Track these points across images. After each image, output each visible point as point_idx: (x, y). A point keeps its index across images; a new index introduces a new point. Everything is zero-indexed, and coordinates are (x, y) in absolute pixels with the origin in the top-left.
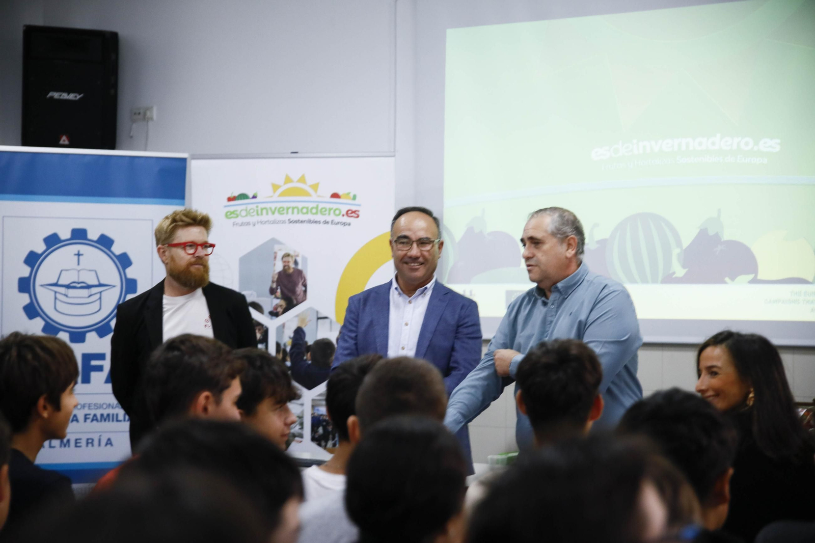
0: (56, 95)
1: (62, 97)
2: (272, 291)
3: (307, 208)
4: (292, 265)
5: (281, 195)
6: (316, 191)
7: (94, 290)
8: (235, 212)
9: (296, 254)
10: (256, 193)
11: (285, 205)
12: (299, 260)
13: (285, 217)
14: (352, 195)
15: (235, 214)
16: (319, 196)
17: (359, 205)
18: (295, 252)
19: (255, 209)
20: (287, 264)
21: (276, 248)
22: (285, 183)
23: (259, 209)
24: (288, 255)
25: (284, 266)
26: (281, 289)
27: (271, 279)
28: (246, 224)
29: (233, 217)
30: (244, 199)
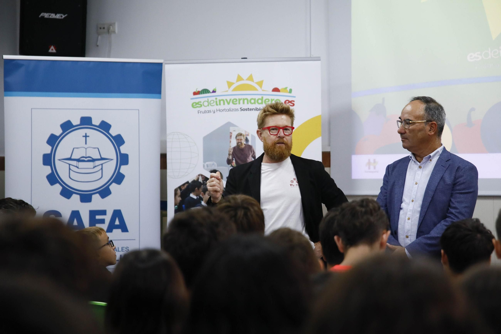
0: (46, 15)
1: (51, 17)
2: (229, 162)
3: (255, 99)
4: (244, 142)
5: (234, 90)
6: (261, 87)
7: (97, 163)
8: (200, 103)
9: (247, 134)
10: (215, 89)
11: (237, 97)
12: (249, 138)
13: (238, 106)
14: (288, 89)
15: (199, 104)
16: (263, 90)
17: (295, 97)
18: (246, 132)
19: (215, 100)
20: (240, 141)
21: (232, 129)
22: (237, 81)
23: (218, 100)
24: (241, 135)
25: (238, 143)
26: (236, 160)
27: (228, 153)
28: (208, 112)
29: (197, 107)
30: (206, 93)
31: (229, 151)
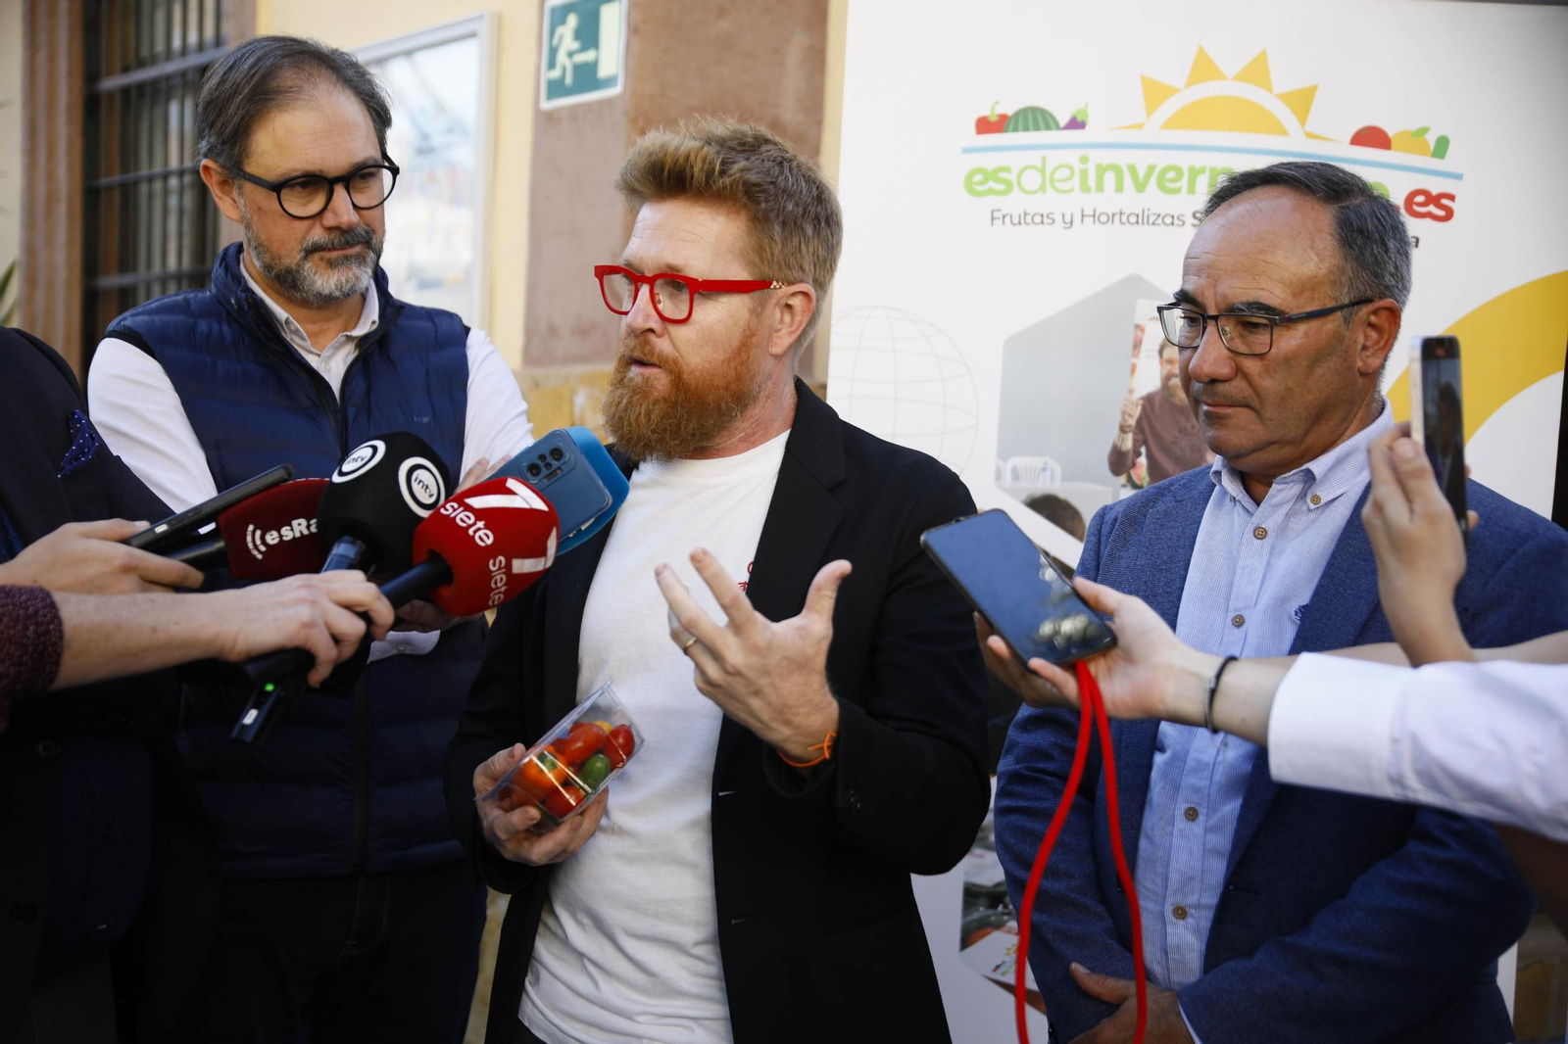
2: (1119, 462)
5: (1172, 123)
6: (1302, 115)
8: (1002, 175)
10: (1084, 112)
11: (1185, 160)
13: (1182, 206)
14: (1431, 138)
15: (1000, 181)
16: (1312, 136)
17: (1459, 177)
19: (1077, 166)
21: (1143, 309)
22: (1190, 82)
23: (1091, 167)
26: (1150, 456)
27: (1117, 420)
28: (1038, 219)
29: (990, 192)
30: (1037, 128)
31: (1124, 413)
